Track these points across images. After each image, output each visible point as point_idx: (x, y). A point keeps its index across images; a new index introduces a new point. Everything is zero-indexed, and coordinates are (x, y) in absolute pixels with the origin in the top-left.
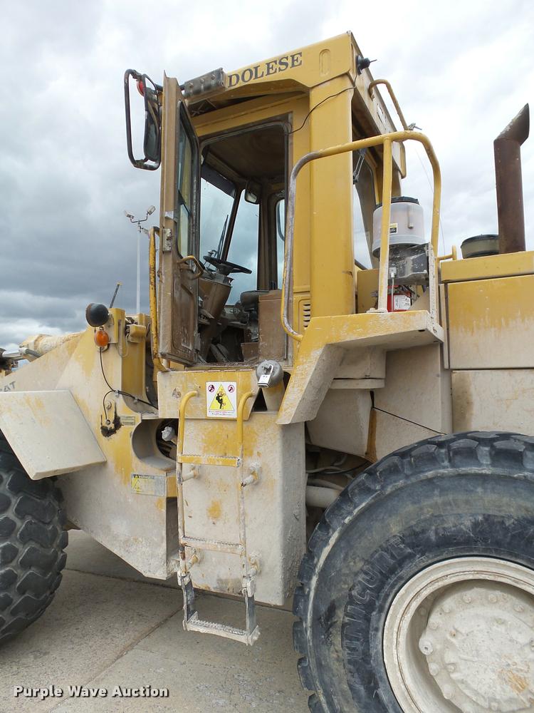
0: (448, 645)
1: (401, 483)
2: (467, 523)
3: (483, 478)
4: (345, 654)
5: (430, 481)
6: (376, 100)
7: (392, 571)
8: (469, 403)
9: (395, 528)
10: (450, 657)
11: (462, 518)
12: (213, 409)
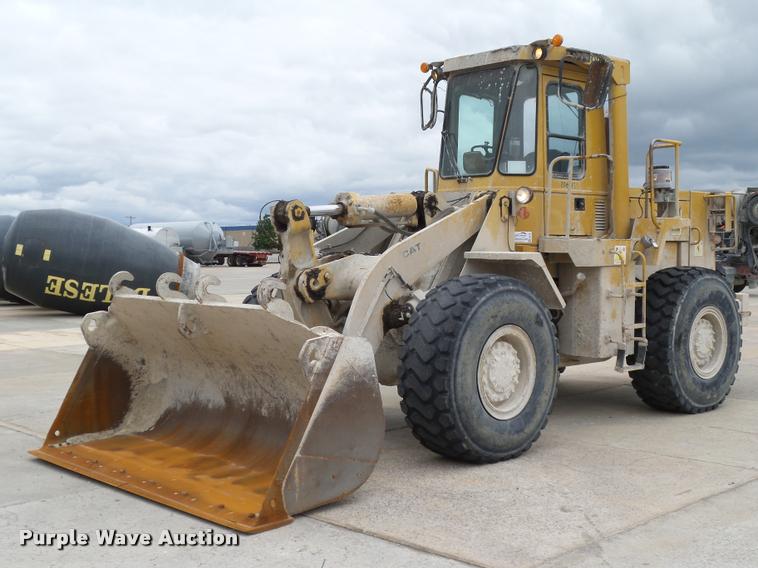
2: (708, 295)
3: (709, 280)
5: (699, 282)
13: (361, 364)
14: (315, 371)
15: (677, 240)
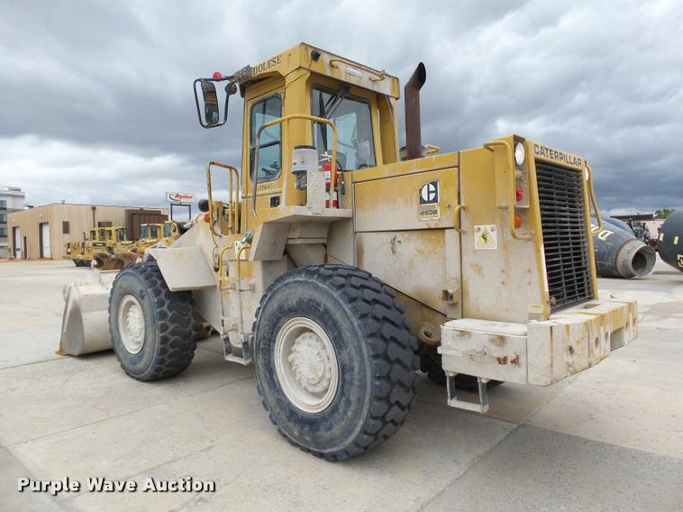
1: (279, 285)
2: (294, 302)
4: (263, 362)
5: (287, 284)
6: (342, 67)
7: (276, 325)
8: (363, 251)
9: (276, 305)
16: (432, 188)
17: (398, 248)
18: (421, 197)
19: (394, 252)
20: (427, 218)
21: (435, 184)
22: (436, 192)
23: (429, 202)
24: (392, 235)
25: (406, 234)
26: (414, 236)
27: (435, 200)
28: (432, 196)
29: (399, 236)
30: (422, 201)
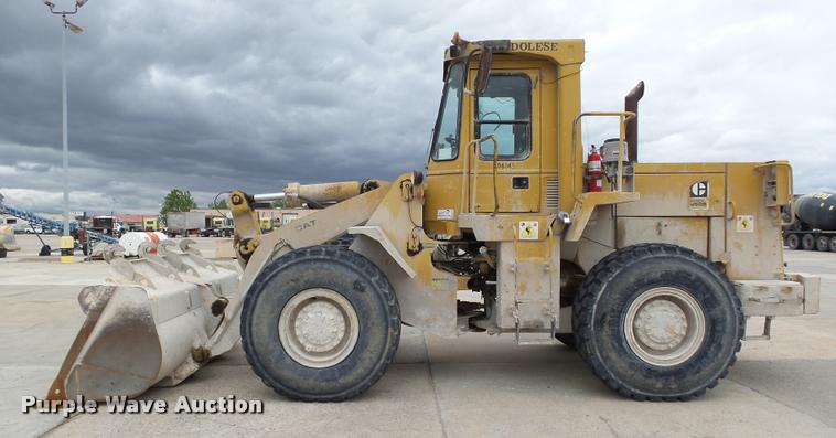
0: (646, 323)
1: (633, 262)
2: (659, 275)
3: (663, 258)
4: (610, 333)
5: (645, 260)
7: (629, 296)
8: (624, 233)
9: (632, 279)
10: (647, 327)
11: (657, 274)
12: (523, 235)
13: (136, 306)
14: (90, 307)
15: (709, 215)
16: (702, 186)
17: (664, 231)
18: (691, 192)
19: (660, 233)
20: (697, 208)
21: (705, 184)
22: (706, 189)
23: (699, 196)
24: (659, 220)
25: (672, 220)
26: (679, 222)
27: (705, 195)
28: (702, 192)
29: (665, 222)
30: (692, 195)
